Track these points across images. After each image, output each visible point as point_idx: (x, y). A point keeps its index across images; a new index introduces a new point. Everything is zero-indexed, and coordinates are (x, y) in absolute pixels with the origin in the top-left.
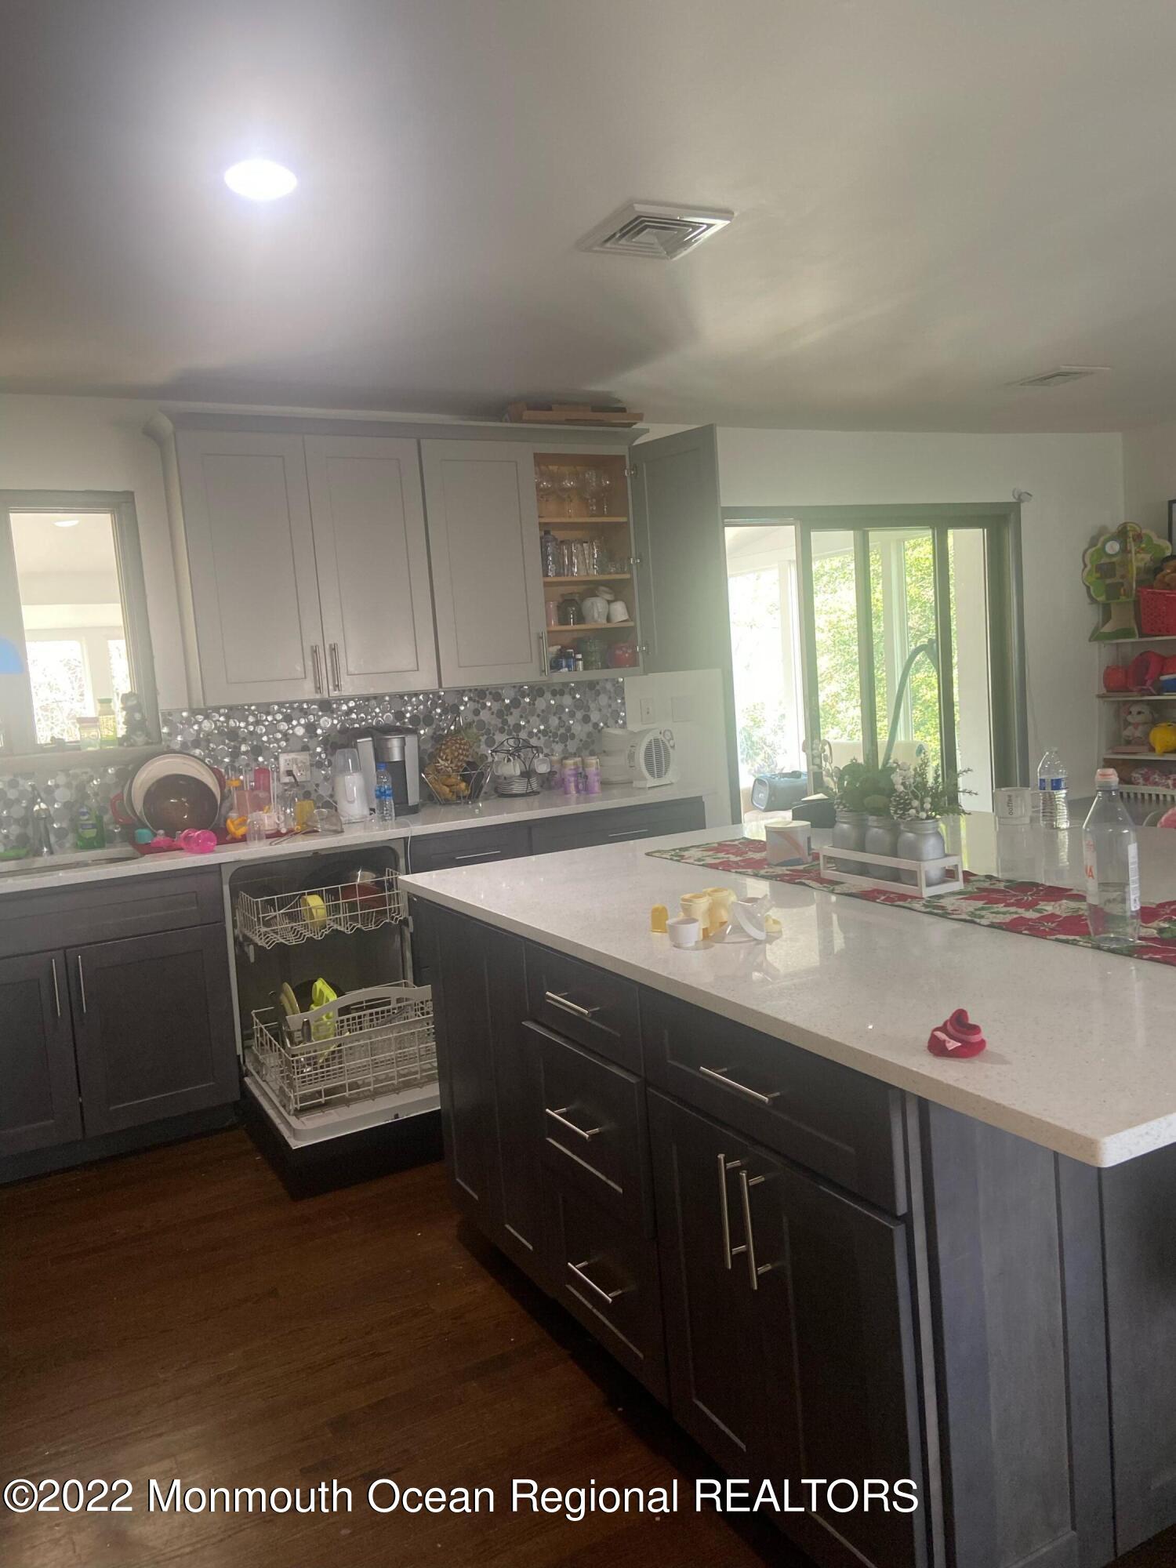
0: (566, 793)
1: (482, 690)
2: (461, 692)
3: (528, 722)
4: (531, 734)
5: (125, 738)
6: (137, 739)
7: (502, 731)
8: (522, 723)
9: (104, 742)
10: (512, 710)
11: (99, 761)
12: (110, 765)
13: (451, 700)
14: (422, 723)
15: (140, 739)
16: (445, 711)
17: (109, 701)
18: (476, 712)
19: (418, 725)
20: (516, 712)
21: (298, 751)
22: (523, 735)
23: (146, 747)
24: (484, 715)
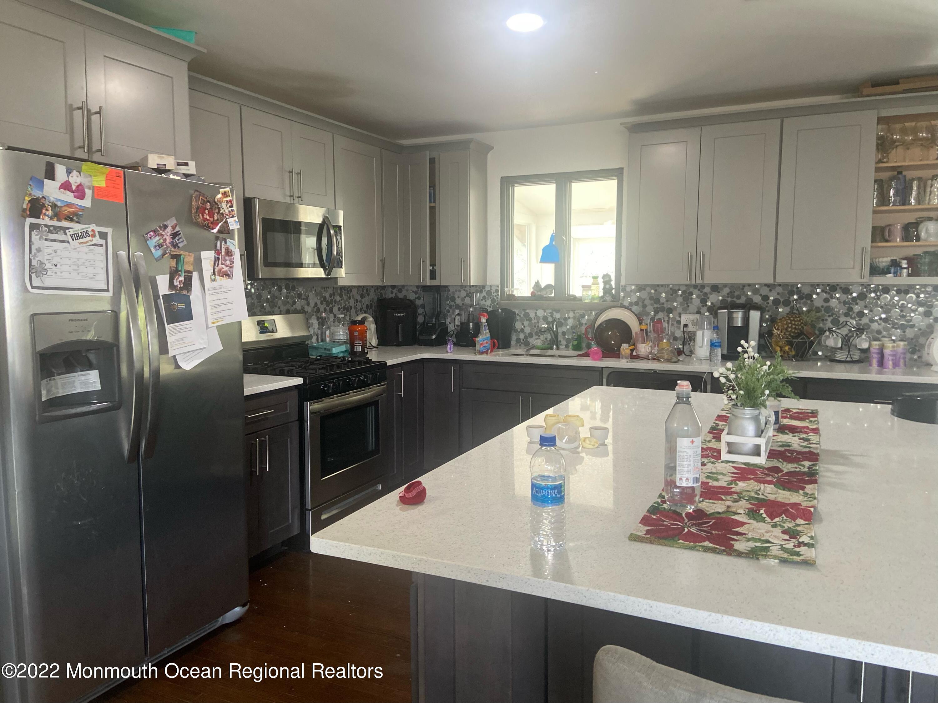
0: (871, 365)
1: (834, 286)
2: (814, 286)
3: (871, 311)
4: (872, 321)
5: (602, 297)
6: (606, 298)
7: (846, 315)
8: (866, 312)
9: (593, 298)
10: (858, 301)
11: (590, 307)
12: (594, 310)
13: (806, 290)
14: (781, 304)
15: (608, 298)
16: (800, 298)
17: (597, 277)
18: (826, 300)
19: (778, 305)
20: (862, 303)
21: (694, 313)
22: (865, 320)
23: (612, 303)
24: (833, 303)
